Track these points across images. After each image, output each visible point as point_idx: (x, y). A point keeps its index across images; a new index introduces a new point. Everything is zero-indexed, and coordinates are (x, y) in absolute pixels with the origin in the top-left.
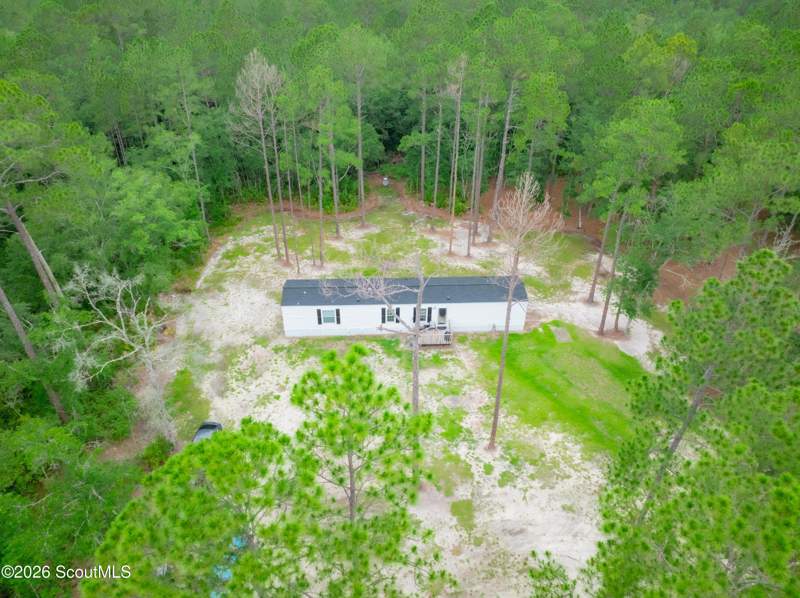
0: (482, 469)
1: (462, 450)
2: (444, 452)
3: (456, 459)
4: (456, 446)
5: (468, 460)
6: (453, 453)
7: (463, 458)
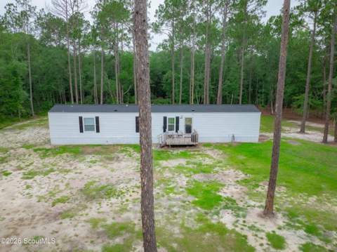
0: (264, 242)
1: (227, 219)
2: (200, 220)
3: (221, 230)
4: (217, 213)
5: (237, 229)
6: (214, 222)
7: (230, 227)
